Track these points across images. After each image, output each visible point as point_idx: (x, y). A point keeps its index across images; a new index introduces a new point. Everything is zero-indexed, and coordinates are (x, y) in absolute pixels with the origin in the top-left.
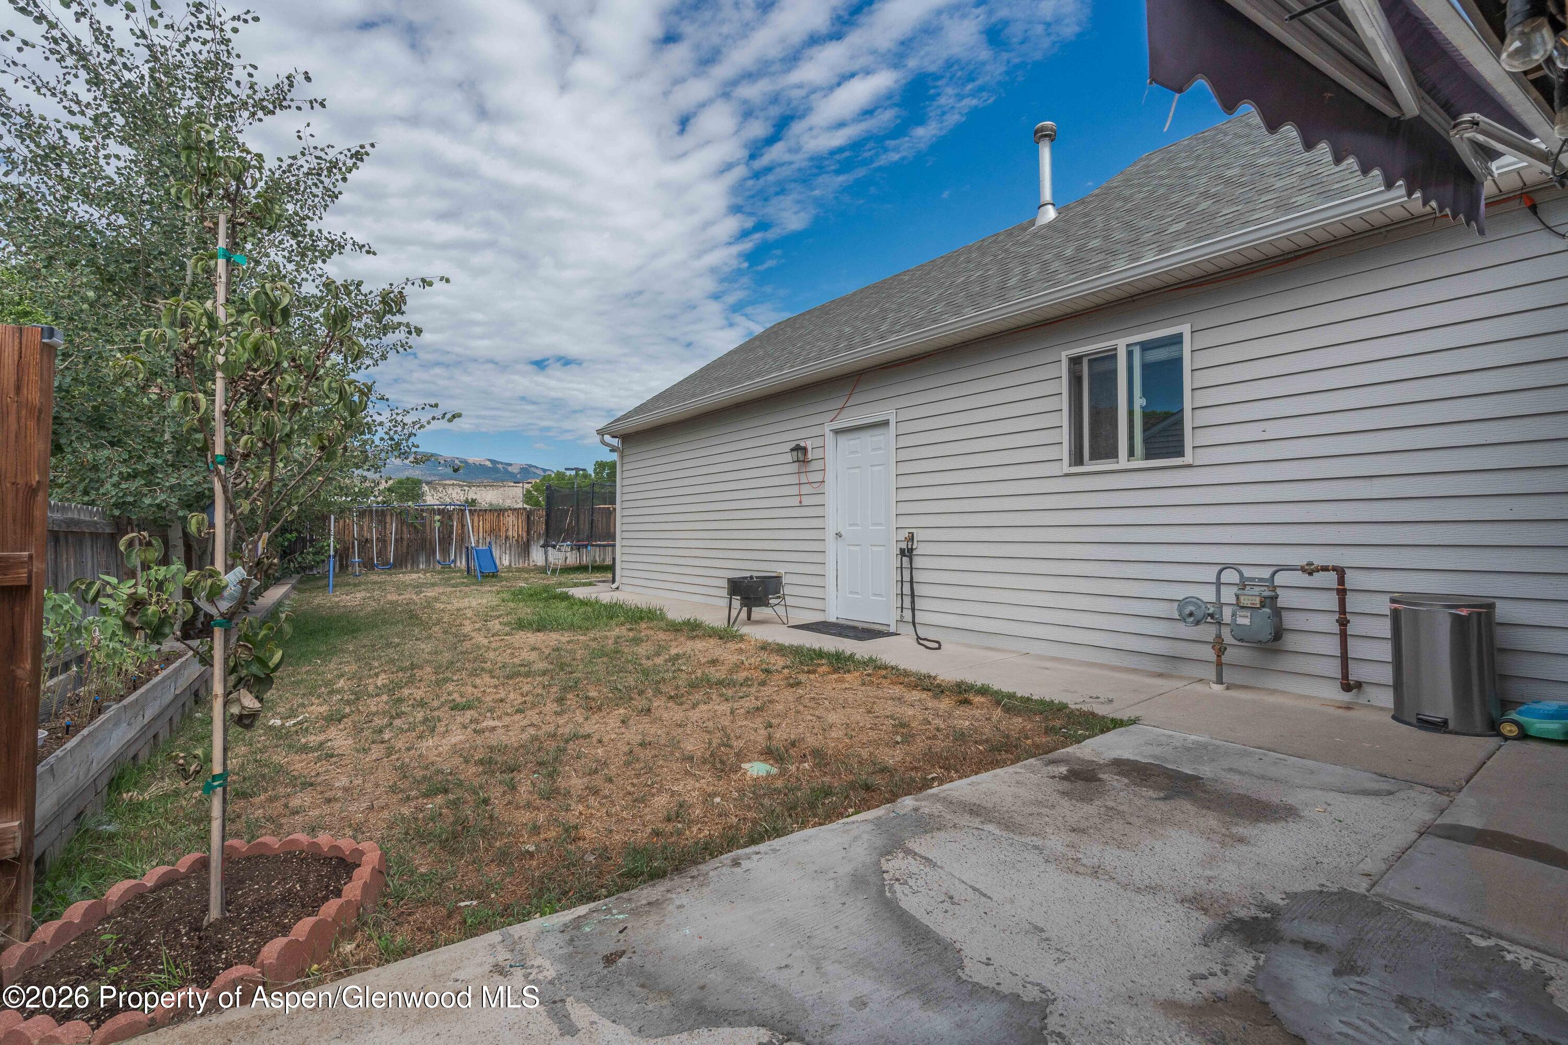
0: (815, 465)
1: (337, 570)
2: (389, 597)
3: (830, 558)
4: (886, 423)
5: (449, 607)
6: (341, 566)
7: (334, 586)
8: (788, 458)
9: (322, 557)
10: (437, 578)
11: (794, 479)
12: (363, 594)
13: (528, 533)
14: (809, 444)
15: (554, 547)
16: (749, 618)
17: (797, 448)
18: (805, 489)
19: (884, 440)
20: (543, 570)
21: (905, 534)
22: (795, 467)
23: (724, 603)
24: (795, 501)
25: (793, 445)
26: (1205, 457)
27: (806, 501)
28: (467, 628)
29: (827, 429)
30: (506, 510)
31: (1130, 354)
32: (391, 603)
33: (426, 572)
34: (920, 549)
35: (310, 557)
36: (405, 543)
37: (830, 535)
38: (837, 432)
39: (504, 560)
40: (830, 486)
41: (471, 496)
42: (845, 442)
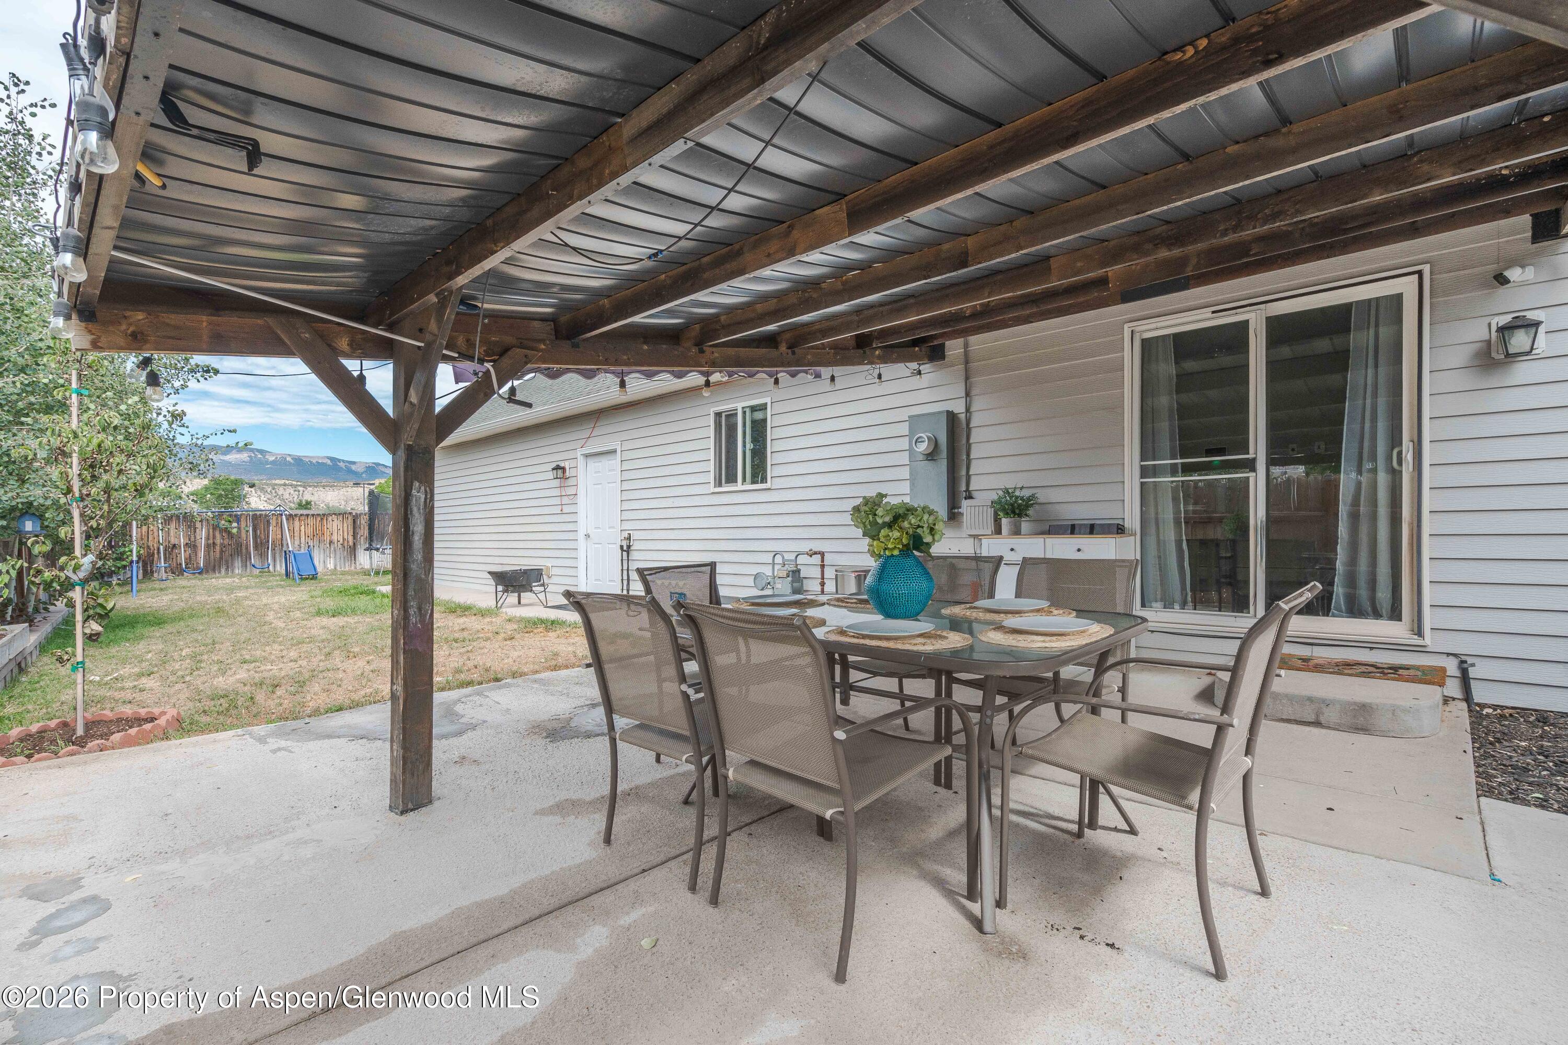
0: (571, 482)
1: (141, 576)
2: (198, 598)
3: (582, 554)
4: (614, 452)
5: (257, 603)
6: (145, 573)
7: (138, 591)
8: (551, 475)
9: (124, 563)
10: (253, 581)
11: (557, 492)
12: (170, 597)
13: (354, 536)
14: (566, 465)
15: (377, 550)
16: (519, 603)
17: (557, 468)
18: (565, 500)
19: (614, 463)
20: (366, 573)
21: (626, 534)
22: (556, 483)
23: (493, 589)
24: (557, 510)
25: (554, 465)
26: (778, 483)
27: (566, 509)
28: (271, 616)
29: (579, 453)
30: (330, 515)
31: (744, 413)
32: (200, 602)
33: (241, 576)
34: (636, 546)
35: (110, 563)
36: (218, 548)
37: (581, 535)
38: (587, 456)
39: (325, 562)
40: (581, 499)
41: (307, 497)
42: (593, 464)
